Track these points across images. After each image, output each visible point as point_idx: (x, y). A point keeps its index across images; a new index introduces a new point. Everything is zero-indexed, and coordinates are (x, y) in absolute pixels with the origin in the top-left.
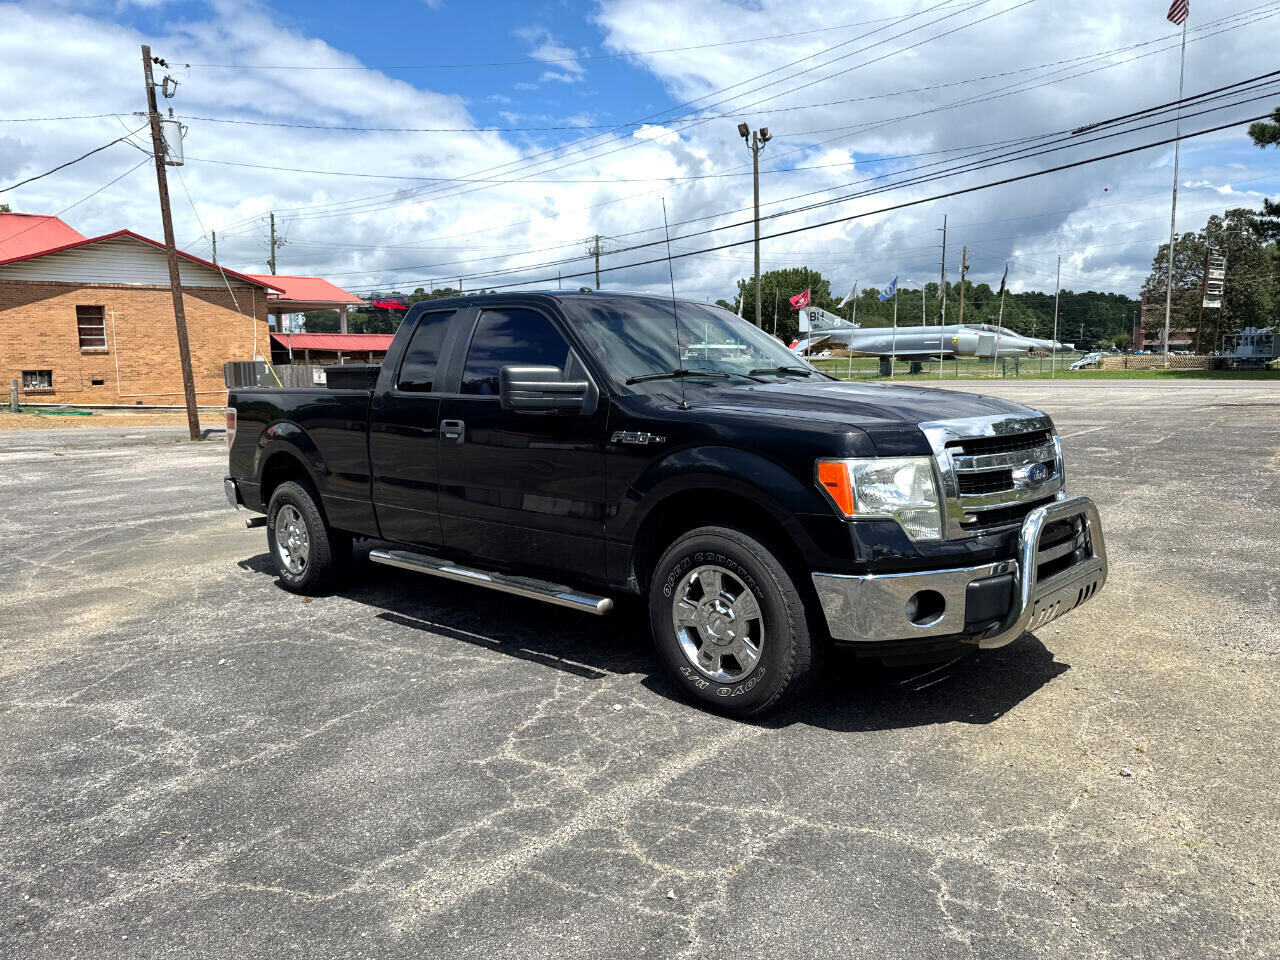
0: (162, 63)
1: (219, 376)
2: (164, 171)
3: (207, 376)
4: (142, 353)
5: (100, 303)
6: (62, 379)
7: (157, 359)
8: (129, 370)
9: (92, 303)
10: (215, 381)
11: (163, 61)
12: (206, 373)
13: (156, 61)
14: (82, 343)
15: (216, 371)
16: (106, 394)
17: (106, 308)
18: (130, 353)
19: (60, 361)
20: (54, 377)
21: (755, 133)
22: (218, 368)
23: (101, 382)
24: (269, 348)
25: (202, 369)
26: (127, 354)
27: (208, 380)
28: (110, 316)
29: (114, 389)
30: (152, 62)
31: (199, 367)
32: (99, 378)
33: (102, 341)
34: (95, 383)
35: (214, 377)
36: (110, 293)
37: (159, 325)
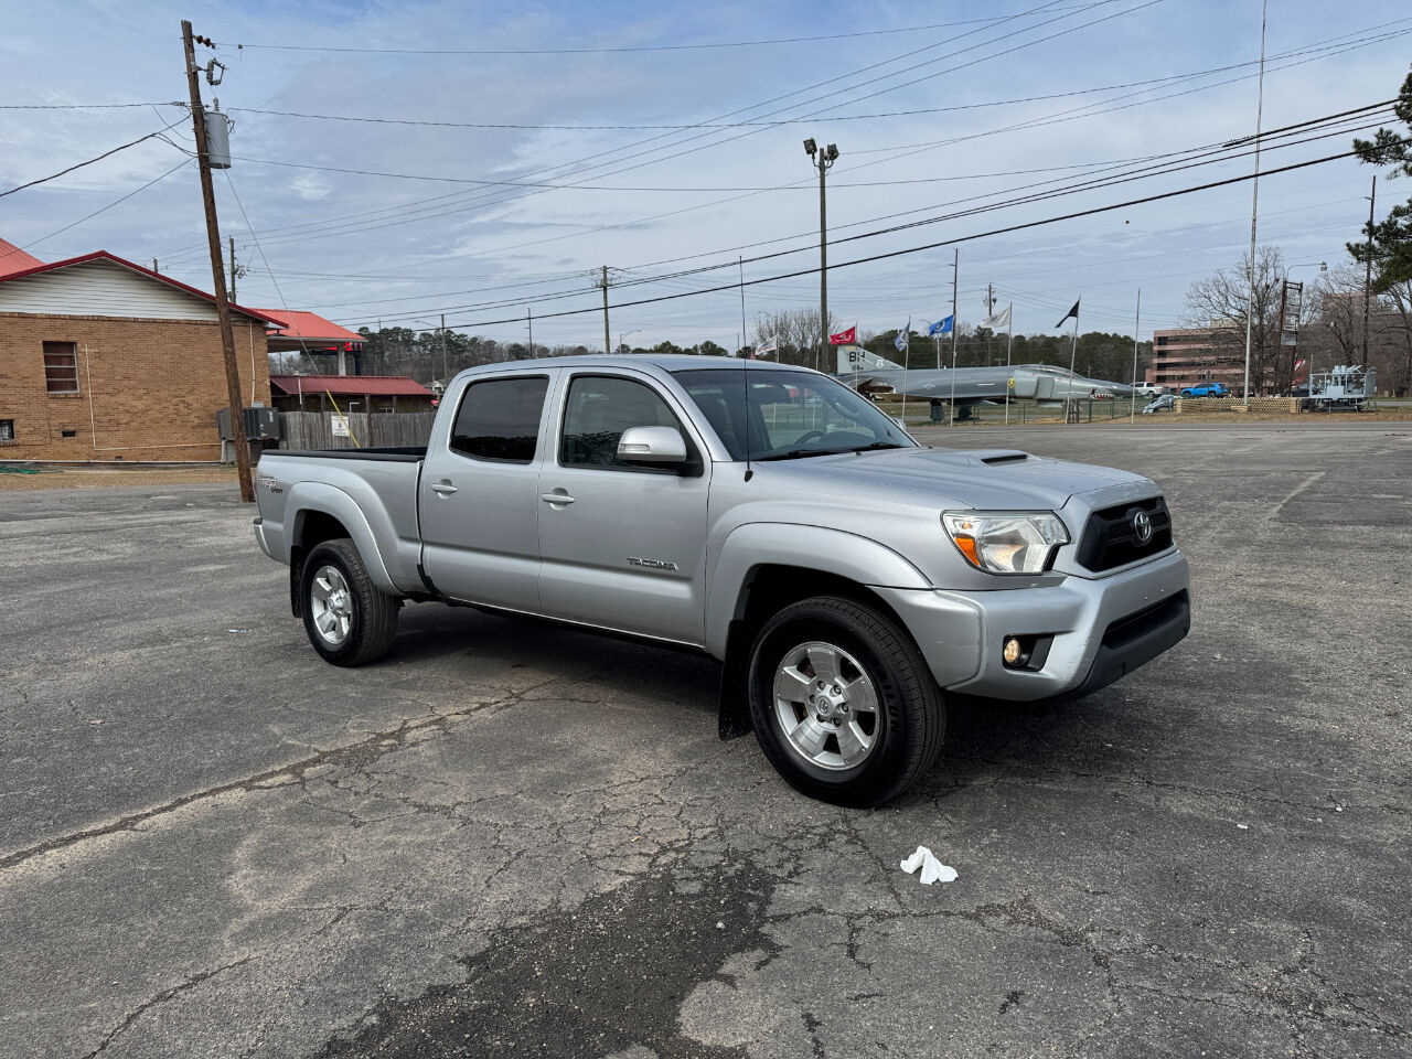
0: (208, 43)
1: (212, 426)
2: (210, 174)
3: (198, 426)
4: (121, 398)
5: (72, 339)
6: (26, 430)
7: (140, 405)
8: (106, 419)
9: (62, 338)
10: (207, 432)
11: (208, 40)
12: (197, 421)
13: (200, 40)
14: (51, 386)
15: (208, 420)
16: (79, 447)
17: (79, 345)
18: (107, 398)
19: (23, 408)
20: (16, 428)
21: (822, 150)
22: (211, 416)
23: (72, 434)
24: (269, 392)
25: (192, 417)
26: (103, 399)
27: (199, 430)
28: (84, 353)
29: (89, 442)
30: (195, 41)
31: (189, 414)
32: (71, 428)
33: (73, 386)
34: (65, 434)
35: (206, 426)
36: (84, 327)
37: (141, 364)
